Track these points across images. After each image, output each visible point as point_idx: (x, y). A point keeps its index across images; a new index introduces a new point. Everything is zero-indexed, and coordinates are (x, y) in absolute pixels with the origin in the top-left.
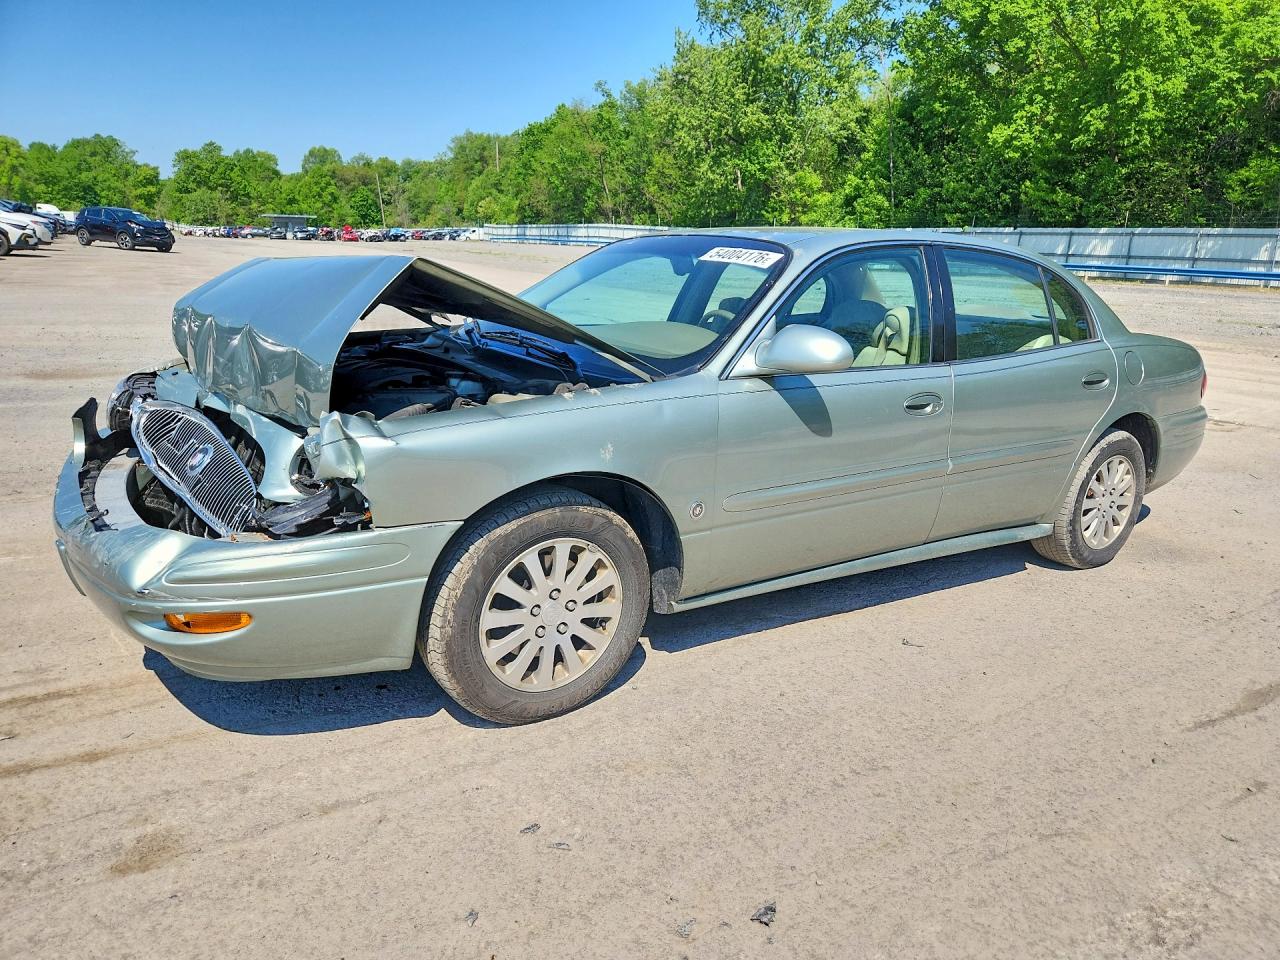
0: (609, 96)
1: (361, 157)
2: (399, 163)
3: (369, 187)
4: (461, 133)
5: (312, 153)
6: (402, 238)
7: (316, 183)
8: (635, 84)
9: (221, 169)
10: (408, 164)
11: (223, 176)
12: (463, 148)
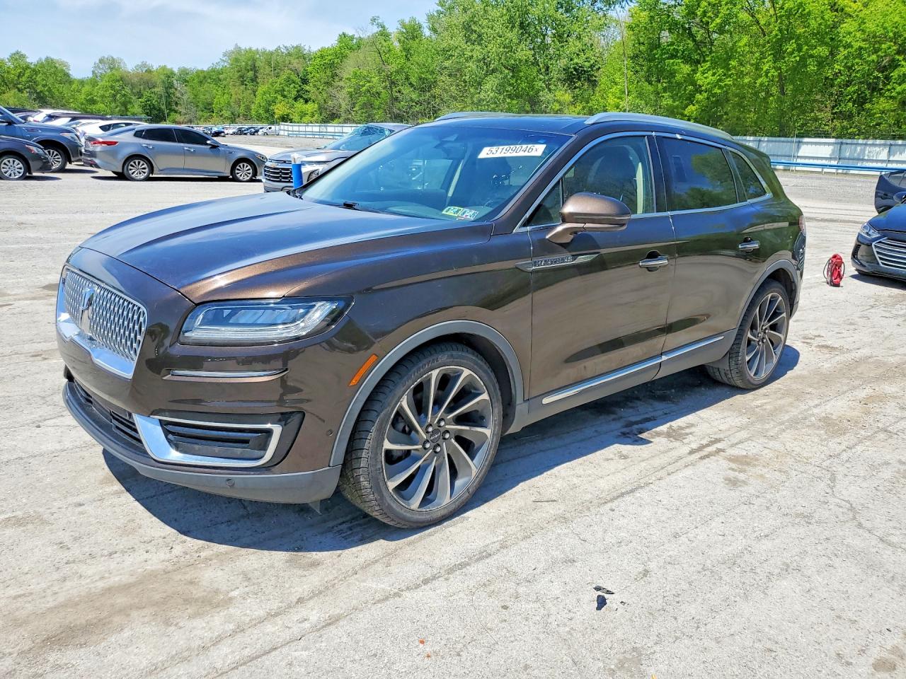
0: (383, 27)
1: (144, 65)
2: (176, 70)
3: (153, 90)
4: (231, 48)
5: (101, 61)
6: (223, 134)
7: (112, 87)
8: (407, 21)
9: (28, 73)
10: (184, 72)
11: (31, 79)
12: (237, 60)
